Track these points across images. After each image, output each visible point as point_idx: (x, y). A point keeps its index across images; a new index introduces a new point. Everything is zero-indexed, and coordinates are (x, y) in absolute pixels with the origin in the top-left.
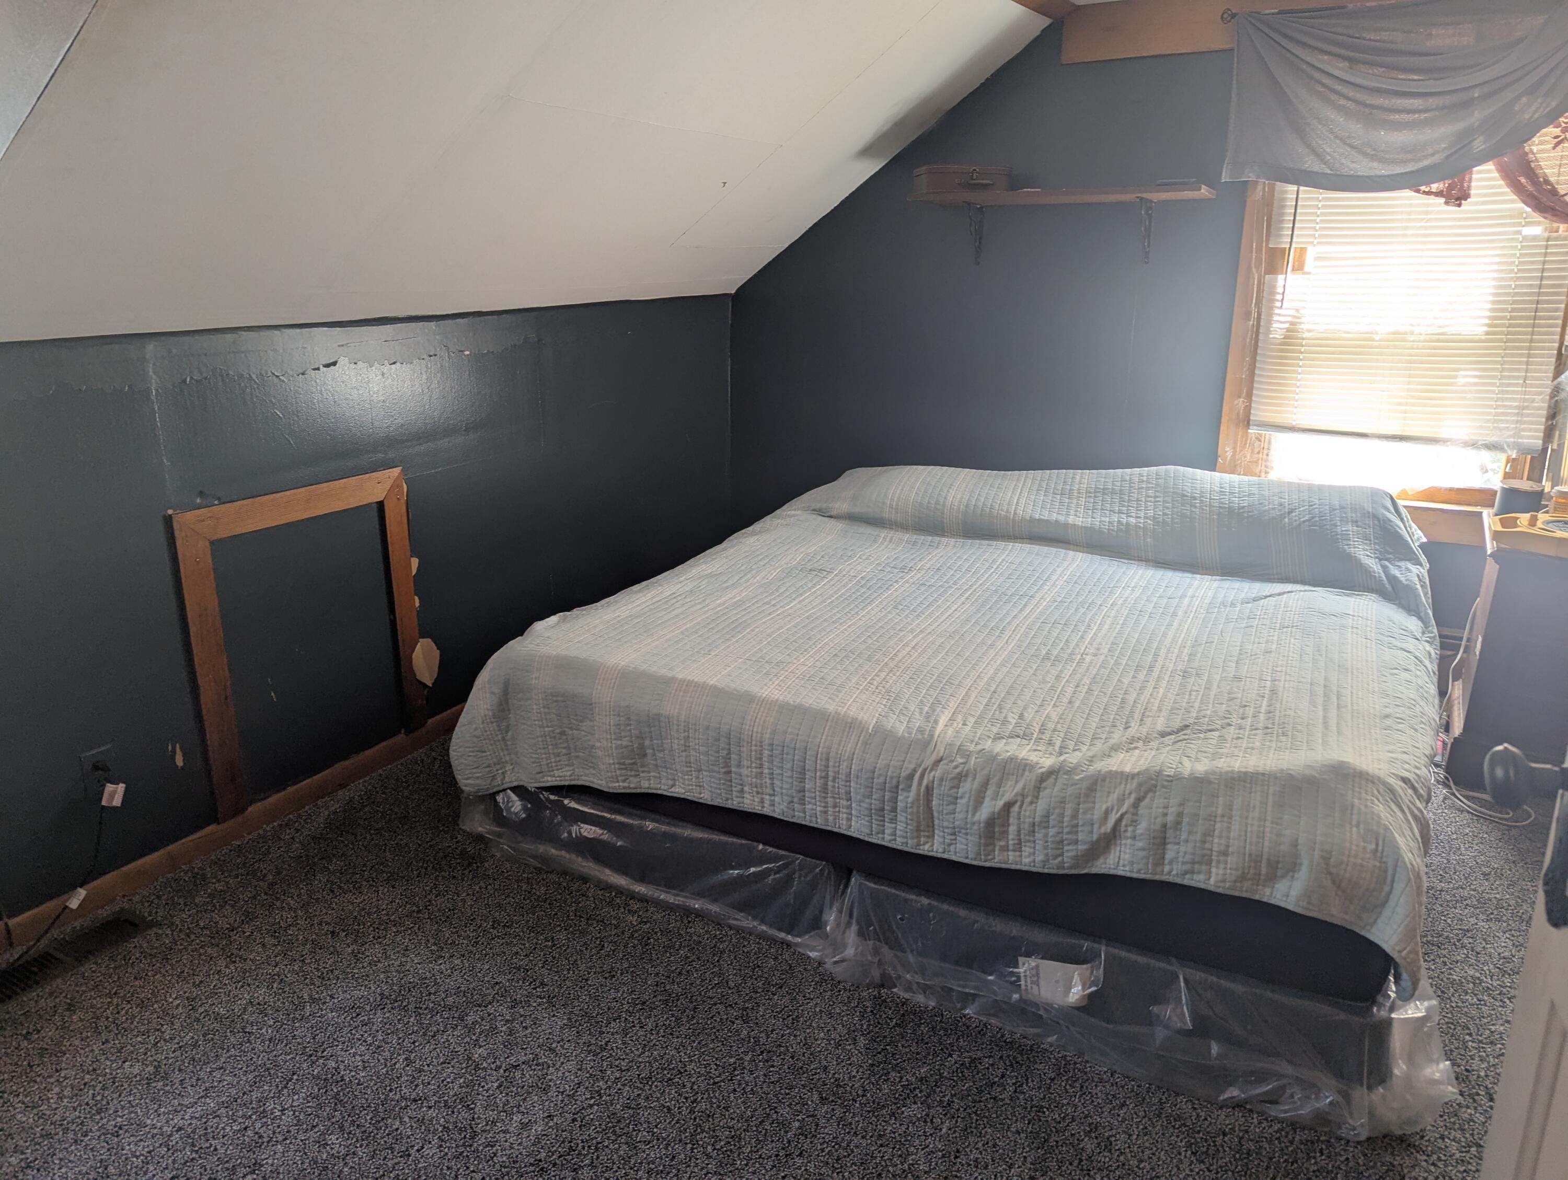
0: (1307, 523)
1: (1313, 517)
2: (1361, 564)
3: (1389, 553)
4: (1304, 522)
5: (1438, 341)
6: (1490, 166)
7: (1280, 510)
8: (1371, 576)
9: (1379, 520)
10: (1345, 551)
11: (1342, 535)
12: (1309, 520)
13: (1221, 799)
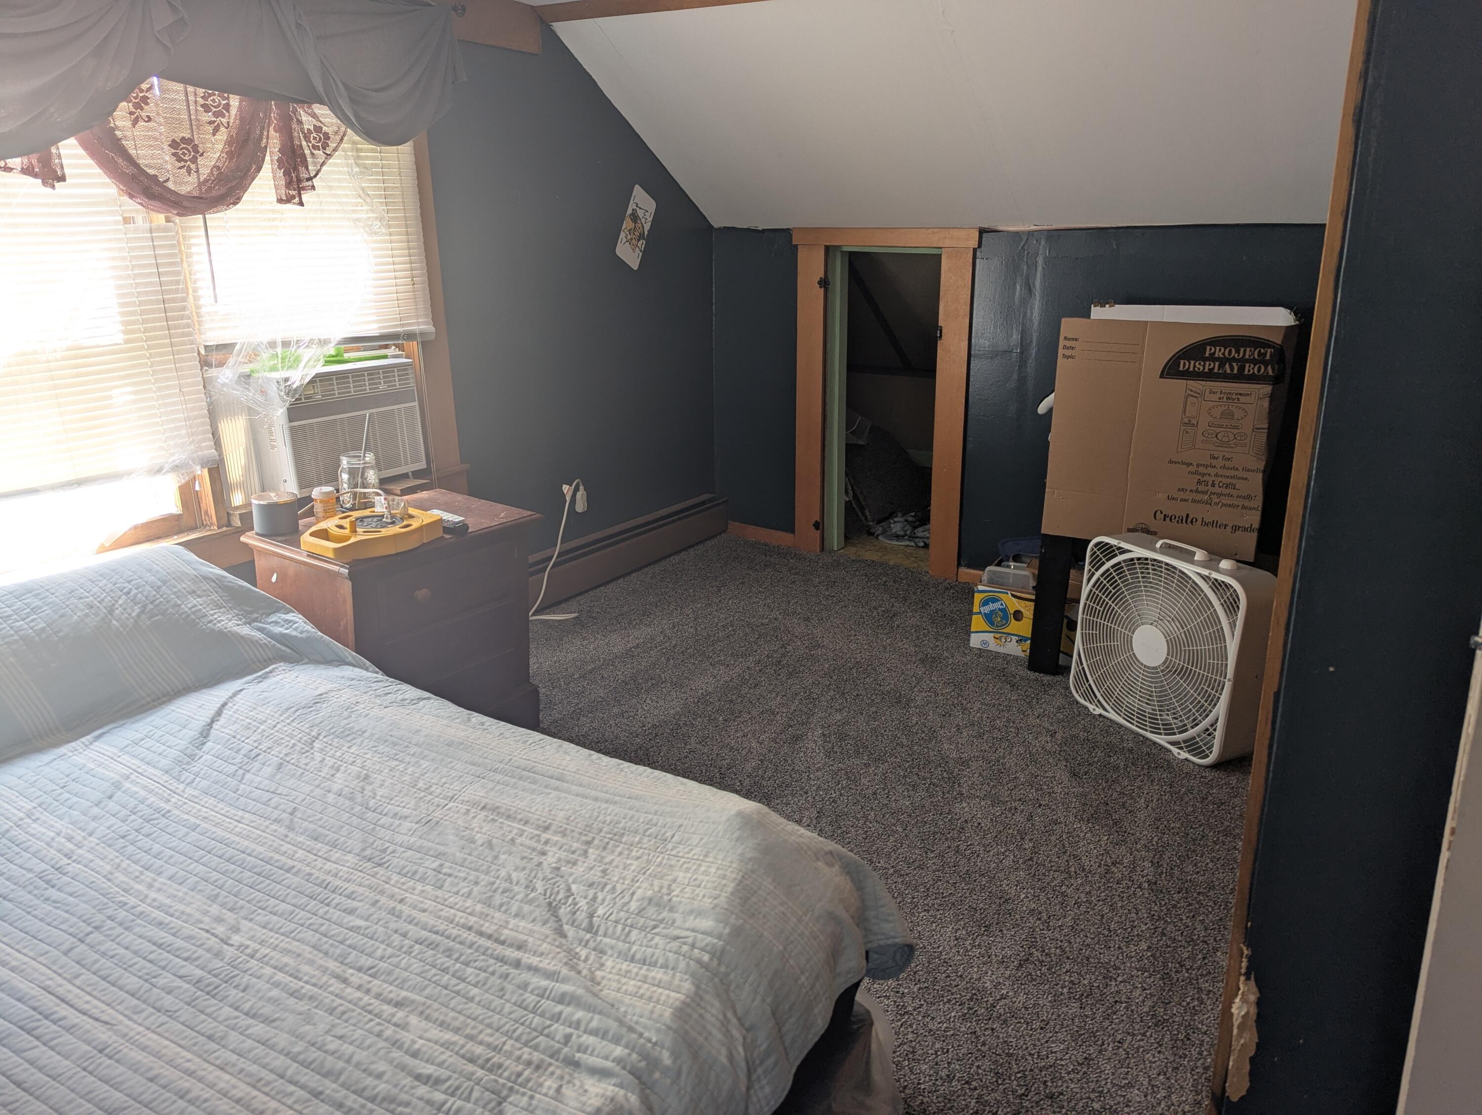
0: (143, 617)
1: (145, 606)
2: (242, 637)
3: (251, 613)
4: (138, 615)
5: (76, 357)
6: (72, 141)
7: (96, 614)
8: (261, 645)
9: (214, 581)
10: (212, 631)
11: (194, 613)
12: (143, 612)
13: (765, 933)
